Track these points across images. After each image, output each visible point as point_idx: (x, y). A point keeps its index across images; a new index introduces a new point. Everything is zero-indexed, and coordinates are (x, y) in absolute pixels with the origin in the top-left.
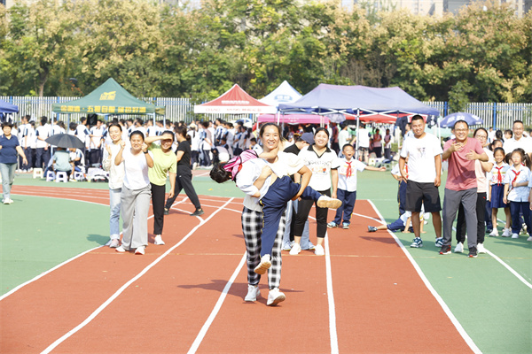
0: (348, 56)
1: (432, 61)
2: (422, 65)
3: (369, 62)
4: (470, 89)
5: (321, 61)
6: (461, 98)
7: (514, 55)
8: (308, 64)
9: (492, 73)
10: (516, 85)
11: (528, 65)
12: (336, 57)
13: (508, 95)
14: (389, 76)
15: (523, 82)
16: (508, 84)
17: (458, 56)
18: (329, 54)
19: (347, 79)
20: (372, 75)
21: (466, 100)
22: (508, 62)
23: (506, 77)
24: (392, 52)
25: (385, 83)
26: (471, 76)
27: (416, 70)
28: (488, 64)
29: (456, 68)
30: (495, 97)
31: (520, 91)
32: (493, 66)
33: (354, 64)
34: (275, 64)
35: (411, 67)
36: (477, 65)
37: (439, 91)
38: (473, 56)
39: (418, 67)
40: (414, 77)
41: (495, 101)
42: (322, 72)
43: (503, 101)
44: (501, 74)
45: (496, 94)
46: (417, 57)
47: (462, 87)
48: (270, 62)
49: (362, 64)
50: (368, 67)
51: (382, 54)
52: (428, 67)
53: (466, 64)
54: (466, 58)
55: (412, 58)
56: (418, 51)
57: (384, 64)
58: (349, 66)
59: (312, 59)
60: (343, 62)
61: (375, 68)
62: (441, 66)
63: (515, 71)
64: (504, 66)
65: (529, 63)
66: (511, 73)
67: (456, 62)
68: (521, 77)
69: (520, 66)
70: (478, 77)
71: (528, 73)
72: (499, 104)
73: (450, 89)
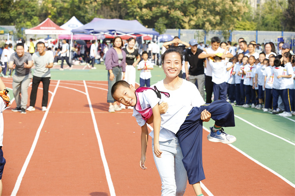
0: (101, 4)
1: (146, 6)
2: (141, 9)
3: (112, 7)
4: (166, 22)
5: (87, 6)
6: (162, 27)
7: (189, 4)
8: (79, 8)
9: (178, 14)
10: (190, 20)
11: (196, 10)
12: (95, 4)
13: (186, 25)
14: (123, 14)
15: (194, 18)
16: (186, 19)
17: (160, 4)
18: (91, 3)
19: (101, 16)
20: (114, 14)
21: (165, 27)
22: (186, 8)
23: (185, 15)
24: (125, 2)
25: (121, 17)
26: (166, 15)
27: (137, 12)
28: (175, 8)
29: (159, 11)
30: (179, 26)
31: (193, 23)
32: (179, 10)
33: (105, 8)
34: (61, 8)
35: (135, 10)
36: (170, 8)
37: (149, 23)
38: (168, 4)
39: (139, 10)
40: (136, 15)
41: (179, 28)
42: (86, 12)
43: (183, 28)
44: (183, 14)
45: (180, 24)
46: (138, 5)
47: (162, 21)
48: (59, 7)
49: (109, 9)
50: (112, 10)
51: (120, 3)
52: (144, 10)
53: (164, 9)
54: (164, 5)
55: (136, 5)
56: (139, 2)
57: (120, 8)
58: (102, 9)
59: (81, 5)
60: (98, 7)
61: (115, 10)
62: (151, 10)
63: (190, 12)
64: (184, 9)
65: (198, 8)
66: (188, 13)
67: (159, 7)
68: (193, 16)
69: (192, 10)
70: (171, 16)
71: (196, 14)
72: (182, 30)
73: (156, 22)
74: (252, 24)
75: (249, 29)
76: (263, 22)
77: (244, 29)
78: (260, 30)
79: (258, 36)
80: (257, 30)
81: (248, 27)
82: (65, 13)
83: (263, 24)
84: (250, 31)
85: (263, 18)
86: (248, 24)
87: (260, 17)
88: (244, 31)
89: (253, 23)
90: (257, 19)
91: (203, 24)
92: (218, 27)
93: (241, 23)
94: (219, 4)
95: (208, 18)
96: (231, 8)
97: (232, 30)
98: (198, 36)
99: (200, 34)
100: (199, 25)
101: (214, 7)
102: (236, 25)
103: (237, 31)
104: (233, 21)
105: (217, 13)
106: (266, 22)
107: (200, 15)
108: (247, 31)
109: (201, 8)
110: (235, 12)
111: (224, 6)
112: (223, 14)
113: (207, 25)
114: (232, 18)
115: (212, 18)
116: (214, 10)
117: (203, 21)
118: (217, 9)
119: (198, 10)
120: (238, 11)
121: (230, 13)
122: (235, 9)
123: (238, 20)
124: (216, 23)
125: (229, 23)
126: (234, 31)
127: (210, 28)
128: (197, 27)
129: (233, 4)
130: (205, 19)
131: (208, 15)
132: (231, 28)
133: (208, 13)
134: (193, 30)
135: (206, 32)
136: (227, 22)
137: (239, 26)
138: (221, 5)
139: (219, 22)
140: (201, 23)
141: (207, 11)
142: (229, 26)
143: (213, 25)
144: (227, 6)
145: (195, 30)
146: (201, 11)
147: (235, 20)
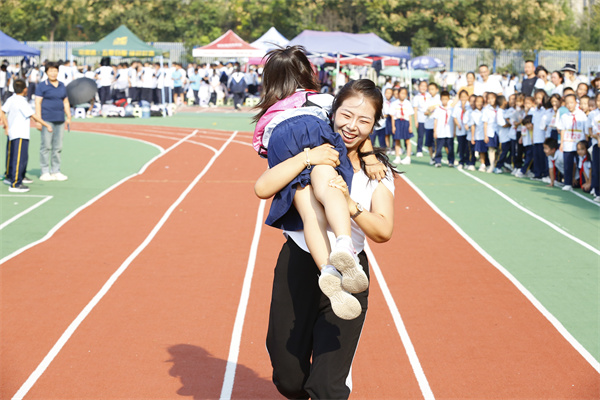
0: (324, 7)
1: (397, 10)
2: (388, 14)
3: (342, 12)
4: (430, 36)
5: (299, 10)
6: (423, 44)
7: (469, 6)
8: (288, 13)
9: (450, 22)
10: (470, 33)
11: (480, 16)
12: (312, 7)
13: (463, 41)
14: (360, 23)
15: (477, 30)
16: (463, 32)
17: (420, 7)
18: (307, 4)
19: (323, 27)
20: (345, 22)
21: (427, 45)
22: (463, 13)
23: (461, 24)
25: (355, 30)
26: (431, 25)
27: (383, 19)
28: (445, 14)
29: (418, 18)
30: (452, 43)
31: (474, 38)
32: (451, 16)
33: (329, 13)
34: (258, 13)
35: (378, 16)
36: (436, 14)
37: (401, 37)
38: (433, 7)
39: (385, 16)
40: (381, 25)
41: (452, 46)
42: (300, 20)
43: (458, 46)
44: (457, 23)
45: (453, 40)
46: (384, 7)
47: (423, 34)
48: (254, 11)
49: (336, 13)
50: (341, 16)
51: (354, 4)
52: (394, 16)
53: (427, 14)
54: (427, 9)
55: (380, 8)
56: (385, 3)
57: (355, 13)
58: (324, 15)
59: (291, 8)
60: (319, 12)
61: (347, 16)
62: (405, 16)
63: (470, 20)
64: (460, 16)
65: (482, 13)
66: (466, 22)
67: (419, 12)
68: (474, 25)
69: (473, 15)
70: (438, 26)
71: (480, 22)
72: (456, 49)
73: (413, 36)
74: (571, 40)
75: (566, 48)
76: (592, 37)
77: (560, 49)
78: (584, 50)
79: (583, 60)
80: (580, 50)
81: (565, 44)
82: (265, 22)
83: (591, 41)
84: (568, 52)
85: (592, 29)
86: (565, 40)
87: (588, 28)
88: (558, 52)
89: (574, 38)
90: (581, 31)
91: (492, 40)
92: (515, 45)
93: (554, 38)
94: (517, 7)
95: (498, 30)
96: (537, 13)
97: (540, 49)
98: (483, 59)
99: (486, 56)
100: (484, 41)
101: (510, 12)
102: (545, 42)
103: (548, 51)
104: (541, 34)
105: (514, 22)
106: (596, 36)
107: (487, 25)
108: (564, 52)
109: (487, 12)
110: (544, 20)
111: (525, 10)
112: (523, 23)
113: (498, 41)
114: (540, 30)
115: (505, 29)
116: (510, 16)
117: (491, 35)
118: (514, 15)
119: (484, 16)
120: (550, 18)
121: (536, 22)
122: (544, 15)
123: (550, 33)
124: (513, 39)
125: (533, 39)
126: (542, 52)
127: (503, 46)
128: (481, 44)
129: (541, 6)
130: (494, 32)
131: (499, 25)
132: (537, 47)
133: (499, 21)
134: (474, 50)
135: (496, 54)
136: (530, 36)
137: (550, 43)
138: (521, 7)
139: (517, 36)
140: (487, 38)
141: (498, 17)
142: (534, 43)
143: (508, 42)
144: (531, 11)
145: (478, 50)
146: (488, 18)
147: (545, 33)
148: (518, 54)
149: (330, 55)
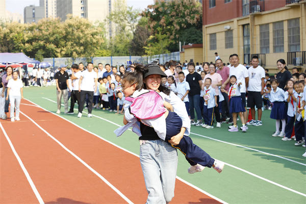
1: (28, 42)
2: (24, 44)
3: (2, 44)
4: (44, 53)
6: (41, 57)
7: (60, 39)
9: (52, 46)
10: (61, 51)
11: (66, 43)
13: (59, 55)
14: (11, 49)
15: (65, 49)
16: (59, 50)
17: (38, 40)
20: (4, 49)
21: (43, 57)
22: (58, 42)
24: (12, 39)
25: (9, 51)
26: (44, 48)
28: (50, 42)
29: (38, 45)
30: (53, 56)
31: (63, 53)
32: (53, 43)
35: (20, 45)
36: (46, 43)
37: (31, 54)
38: (44, 40)
39: (22, 45)
40: (21, 49)
41: (54, 57)
43: (57, 57)
44: (56, 46)
45: (54, 54)
46: (22, 41)
47: (40, 52)
50: (2, 46)
51: (8, 40)
52: (26, 45)
53: (42, 43)
54: (42, 41)
55: (20, 41)
56: (22, 38)
57: (8, 44)
61: (5, 46)
62: (31, 44)
63: (61, 45)
64: (56, 43)
65: (67, 42)
66: (60, 46)
67: (38, 42)
68: (63, 47)
69: (63, 43)
70: (47, 48)
71: (66, 46)
72: (55, 58)
73: (36, 53)
75: (105, 55)
76: (116, 50)
77: (102, 56)
78: (113, 56)
79: (113, 60)
80: (111, 56)
83: (116, 52)
84: (106, 57)
85: (115, 47)
86: (105, 52)
87: (113, 46)
88: (102, 57)
89: (108, 51)
90: (111, 47)
91: (72, 54)
92: (82, 55)
93: (100, 51)
94: (82, 38)
95: (74, 48)
96: (91, 40)
97: (93, 56)
98: (68, 62)
99: (69, 61)
100: (68, 54)
101: (79, 40)
102: (96, 53)
103: (97, 57)
104: (93, 50)
105: (82, 45)
106: (117, 50)
107: (69, 47)
108: (104, 57)
109: (69, 41)
110: (94, 43)
111: (86, 39)
112: (86, 45)
113: (74, 53)
114: (93, 48)
115: (77, 48)
116: (79, 42)
117: (71, 51)
118: (81, 41)
119: (67, 43)
120: (97, 42)
121: (91, 44)
122: (95, 41)
123: (97, 49)
124: (81, 52)
125: (90, 52)
126: (94, 57)
127: (77, 56)
128: (67, 55)
129: (93, 37)
130: (73, 50)
131: (75, 46)
132: (92, 55)
133: (75, 45)
134: (64, 58)
135: (74, 59)
136: (89, 51)
137: (98, 53)
138: (84, 38)
139: (83, 51)
140: (70, 52)
141: (74, 43)
142: (91, 54)
143: (79, 54)
144: (89, 39)
145: (66, 58)
146: (69, 43)
147: (95, 49)
148: (84, 59)
149: (3, 64)
